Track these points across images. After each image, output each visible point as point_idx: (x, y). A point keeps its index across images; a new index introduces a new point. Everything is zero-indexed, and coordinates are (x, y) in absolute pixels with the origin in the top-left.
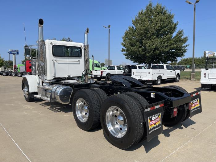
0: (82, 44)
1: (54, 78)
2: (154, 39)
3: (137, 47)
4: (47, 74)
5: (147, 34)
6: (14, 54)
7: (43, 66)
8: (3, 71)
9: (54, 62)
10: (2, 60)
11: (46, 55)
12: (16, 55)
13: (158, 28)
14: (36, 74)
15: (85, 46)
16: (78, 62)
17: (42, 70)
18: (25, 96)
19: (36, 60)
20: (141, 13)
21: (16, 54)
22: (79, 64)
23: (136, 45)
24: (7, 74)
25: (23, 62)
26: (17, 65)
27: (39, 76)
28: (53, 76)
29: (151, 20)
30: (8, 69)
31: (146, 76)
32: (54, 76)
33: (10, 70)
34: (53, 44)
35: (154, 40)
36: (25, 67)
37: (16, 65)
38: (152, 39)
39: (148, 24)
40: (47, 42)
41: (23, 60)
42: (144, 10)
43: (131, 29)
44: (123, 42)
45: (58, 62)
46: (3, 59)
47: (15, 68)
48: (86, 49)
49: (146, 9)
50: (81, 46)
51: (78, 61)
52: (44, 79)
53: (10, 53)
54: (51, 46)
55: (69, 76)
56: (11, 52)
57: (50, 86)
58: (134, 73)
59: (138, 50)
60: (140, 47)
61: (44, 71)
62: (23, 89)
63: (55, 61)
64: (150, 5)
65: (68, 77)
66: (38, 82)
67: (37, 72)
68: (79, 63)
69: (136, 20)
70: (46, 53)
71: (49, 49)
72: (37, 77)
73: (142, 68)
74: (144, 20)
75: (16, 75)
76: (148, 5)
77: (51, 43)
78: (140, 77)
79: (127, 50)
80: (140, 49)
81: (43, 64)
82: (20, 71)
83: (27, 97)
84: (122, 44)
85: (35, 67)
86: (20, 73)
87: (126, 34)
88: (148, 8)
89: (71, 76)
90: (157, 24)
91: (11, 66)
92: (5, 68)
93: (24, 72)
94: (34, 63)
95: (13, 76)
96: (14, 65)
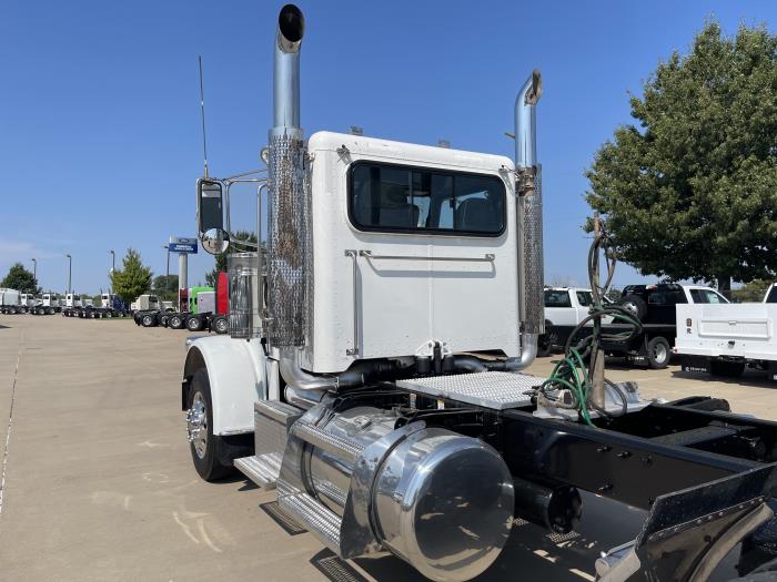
0: (508, 163)
1: (351, 360)
2: (750, 166)
3: (664, 208)
4: (311, 340)
5: (709, 148)
6: (184, 253)
7: (295, 286)
8: (147, 308)
9: (355, 263)
10: (145, 272)
11: (311, 221)
12: (189, 255)
13: (764, 120)
14: (248, 336)
15: (519, 172)
16: (486, 267)
17: (289, 317)
18: (192, 444)
19: (255, 254)
20: (672, 68)
21: (190, 252)
22: (492, 275)
23: (657, 198)
24: (156, 322)
25: (209, 278)
26: (190, 290)
27: (263, 342)
28: (351, 347)
29: (726, 91)
30: (161, 304)
31: (766, 339)
32: (356, 351)
33: (168, 305)
34: (355, 158)
35: (747, 169)
36: (216, 294)
37: (186, 290)
38: (737, 169)
39: (710, 106)
40: (322, 143)
41: (210, 272)
42: (686, 54)
43: (627, 138)
44: (592, 191)
45: (376, 263)
46: (148, 269)
47: (184, 299)
48: (527, 189)
49: (693, 48)
50: (503, 171)
51: (489, 259)
52: (293, 370)
53: (172, 248)
54: (343, 169)
55: (437, 346)
56: (175, 245)
57: (332, 416)
58: (689, 322)
59: (672, 219)
60: (680, 207)
61: (300, 319)
62: (185, 407)
63: (361, 261)
64: (712, 32)
65: (431, 354)
66: (260, 377)
67: (258, 322)
68: (490, 270)
69: (650, 98)
70: (314, 212)
71: (330, 188)
72: (253, 347)
73: (706, 301)
74: (692, 93)
75: (184, 326)
76: (701, 34)
77: (343, 152)
78: (732, 343)
79: (617, 224)
80: (681, 217)
81: (291, 277)
82: (199, 309)
83: (202, 455)
84: (591, 199)
85: (248, 294)
86: (196, 317)
87: (606, 158)
88: (703, 43)
89: (449, 350)
90: (756, 103)
91: (173, 295)
92: (152, 300)
93: (209, 314)
94: (244, 274)
95: (174, 328)
96: (181, 287)
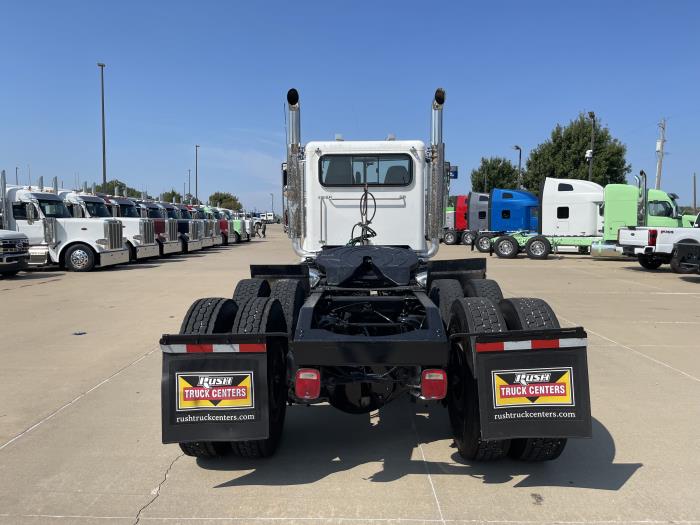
1: (322, 246)
16: (401, 202)
22: (404, 206)
32: (323, 242)
34: (323, 153)
45: (336, 202)
48: (433, 157)
50: (414, 151)
51: (402, 198)
54: (317, 159)
63: (327, 201)
68: (403, 204)
77: (318, 151)
